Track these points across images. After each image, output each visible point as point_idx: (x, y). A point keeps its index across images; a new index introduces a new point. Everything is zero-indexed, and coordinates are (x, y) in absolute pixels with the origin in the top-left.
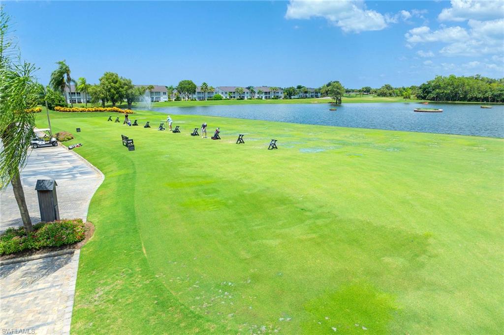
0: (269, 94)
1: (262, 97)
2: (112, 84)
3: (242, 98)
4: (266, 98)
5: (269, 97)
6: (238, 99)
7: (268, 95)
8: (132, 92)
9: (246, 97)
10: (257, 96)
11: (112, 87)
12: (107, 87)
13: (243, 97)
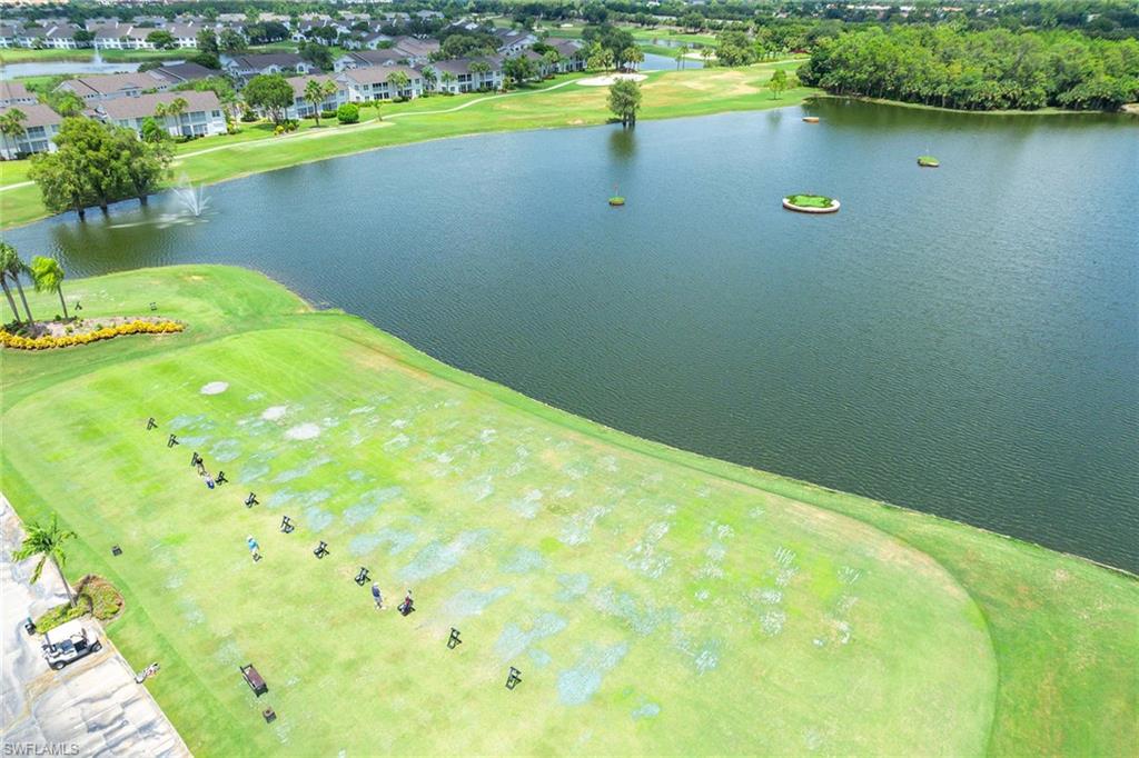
0: (470, 79)
1: (453, 89)
2: (90, 153)
3: (405, 98)
4: (463, 90)
5: (470, 86)
6: (395, 101)
7: (467, 83)
8: (143, 165)
9: (414, 92)
10: (440, 85)
11: (90, 161)
12: (78, 162)
13: (408, 92)
